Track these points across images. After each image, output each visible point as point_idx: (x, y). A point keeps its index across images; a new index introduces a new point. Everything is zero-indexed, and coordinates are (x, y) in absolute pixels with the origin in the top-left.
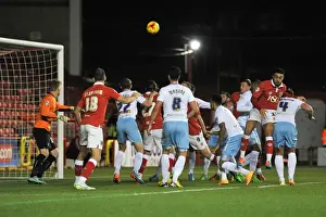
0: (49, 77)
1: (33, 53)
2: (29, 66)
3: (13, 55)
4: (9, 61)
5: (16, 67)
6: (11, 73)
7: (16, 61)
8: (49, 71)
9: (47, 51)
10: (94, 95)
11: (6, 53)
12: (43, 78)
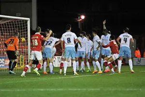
0: (24, 31)
1: (18, 22)
2: (16, 27)
3: (10, 22)
4: (8, 25)
5: (11, 27)
6: (9, 30)
7: (11, 25)
8: (24, 29)
9: (23, 20)
10: (35, 39)
11: (7, 22)
12: (22, 32)
